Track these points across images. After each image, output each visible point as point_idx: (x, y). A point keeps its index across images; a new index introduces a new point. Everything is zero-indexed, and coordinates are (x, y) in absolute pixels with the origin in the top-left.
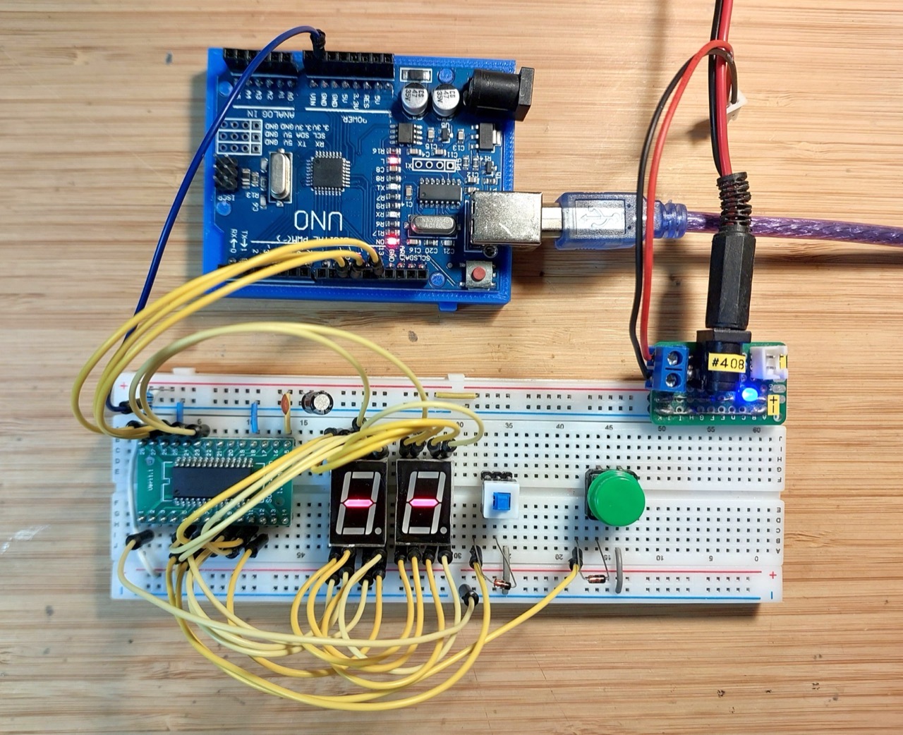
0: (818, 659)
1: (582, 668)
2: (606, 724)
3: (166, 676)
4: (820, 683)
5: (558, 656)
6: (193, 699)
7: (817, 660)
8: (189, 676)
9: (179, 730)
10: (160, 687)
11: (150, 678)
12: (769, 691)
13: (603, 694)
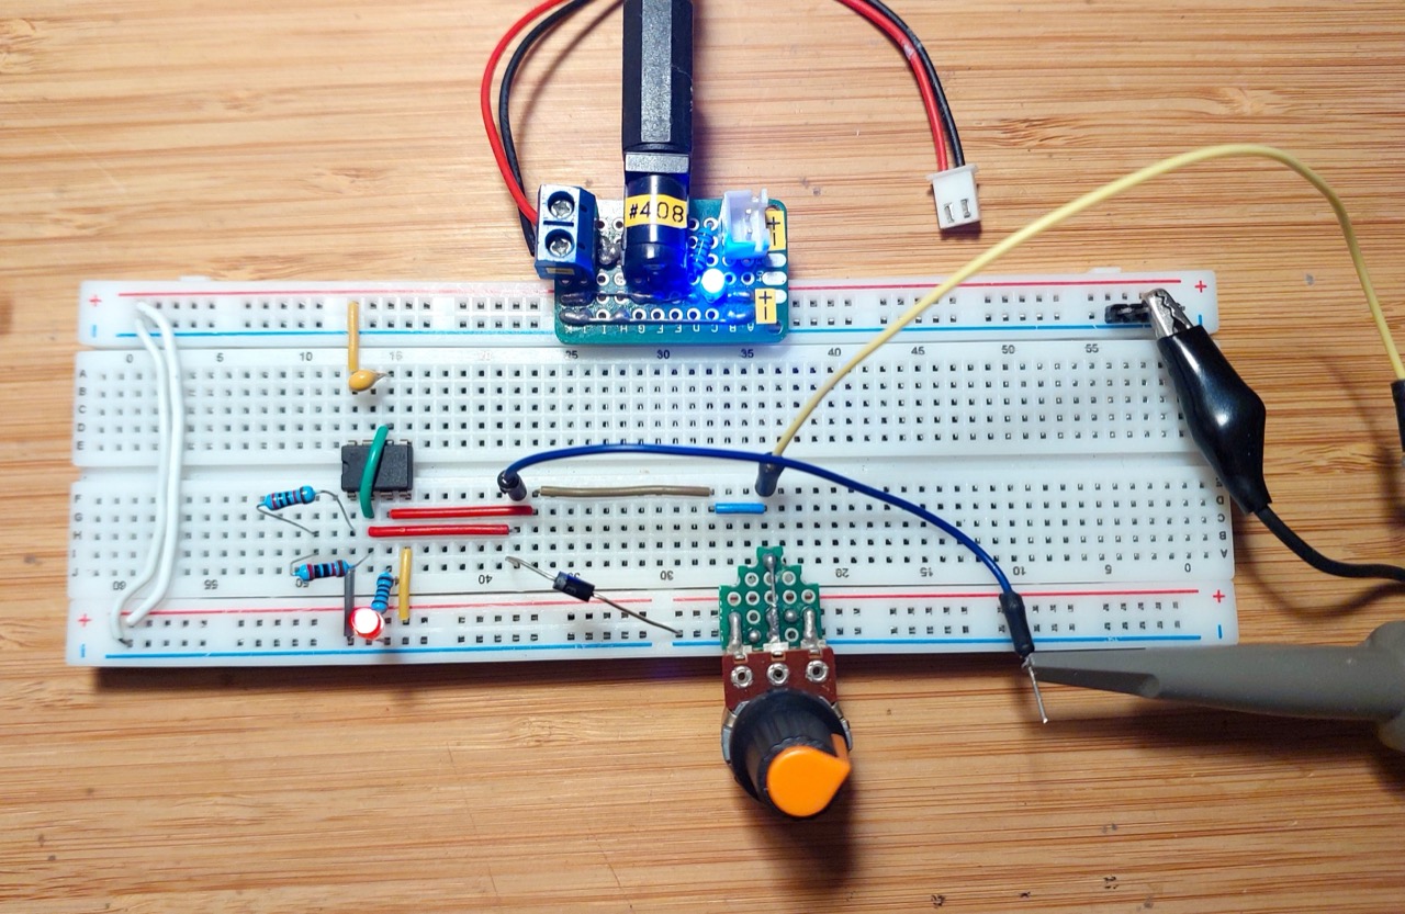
0: (1111, 832)
4: (1118, 876)
5: (640, 842)
7: (1108, 834)
12: (1025, 895)
13: (723, 907)
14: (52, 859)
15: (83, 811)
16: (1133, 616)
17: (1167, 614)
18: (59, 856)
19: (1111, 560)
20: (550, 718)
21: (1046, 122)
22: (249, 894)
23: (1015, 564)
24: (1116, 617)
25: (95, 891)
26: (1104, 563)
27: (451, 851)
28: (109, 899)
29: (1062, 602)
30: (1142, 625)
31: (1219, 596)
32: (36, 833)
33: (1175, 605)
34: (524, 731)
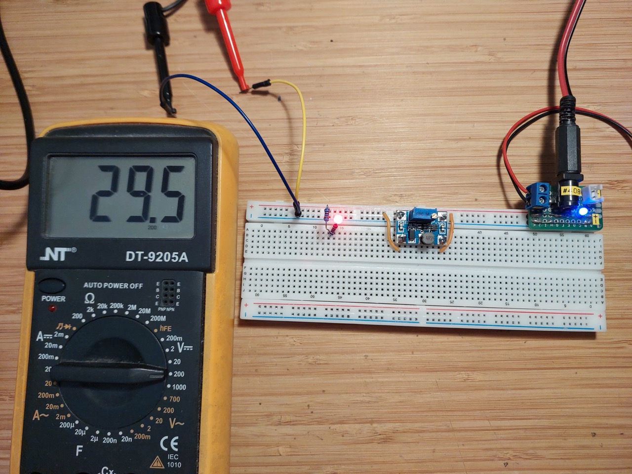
1: (511, 419)
2: (527, 452)
3: (280, 424)
5: (498, 412)
6: (294, 437)
8: (292, 423)
9: (286, 455)
10: (276, 430)
11: (271, 425)
12: (622, 434)
13: (524, 434)
14: (312, 412)
15: (321, 398)
16: (573, 321)
17: (584, 321)
18: (314, 412)
19: (566, 303)
20: (468, 372)
21: (623, 181)
22: (375, 425)
23: (535, 303)
24: (567, 321)
25: (326, 423)
26: (564, 304)
27: (438, 413)
28: (330, 426)
29: (550, 316)
30: (575, 324)
31: (600, 316)
32: (307, 404)
33: (586, 318)
34: (460, 376)
